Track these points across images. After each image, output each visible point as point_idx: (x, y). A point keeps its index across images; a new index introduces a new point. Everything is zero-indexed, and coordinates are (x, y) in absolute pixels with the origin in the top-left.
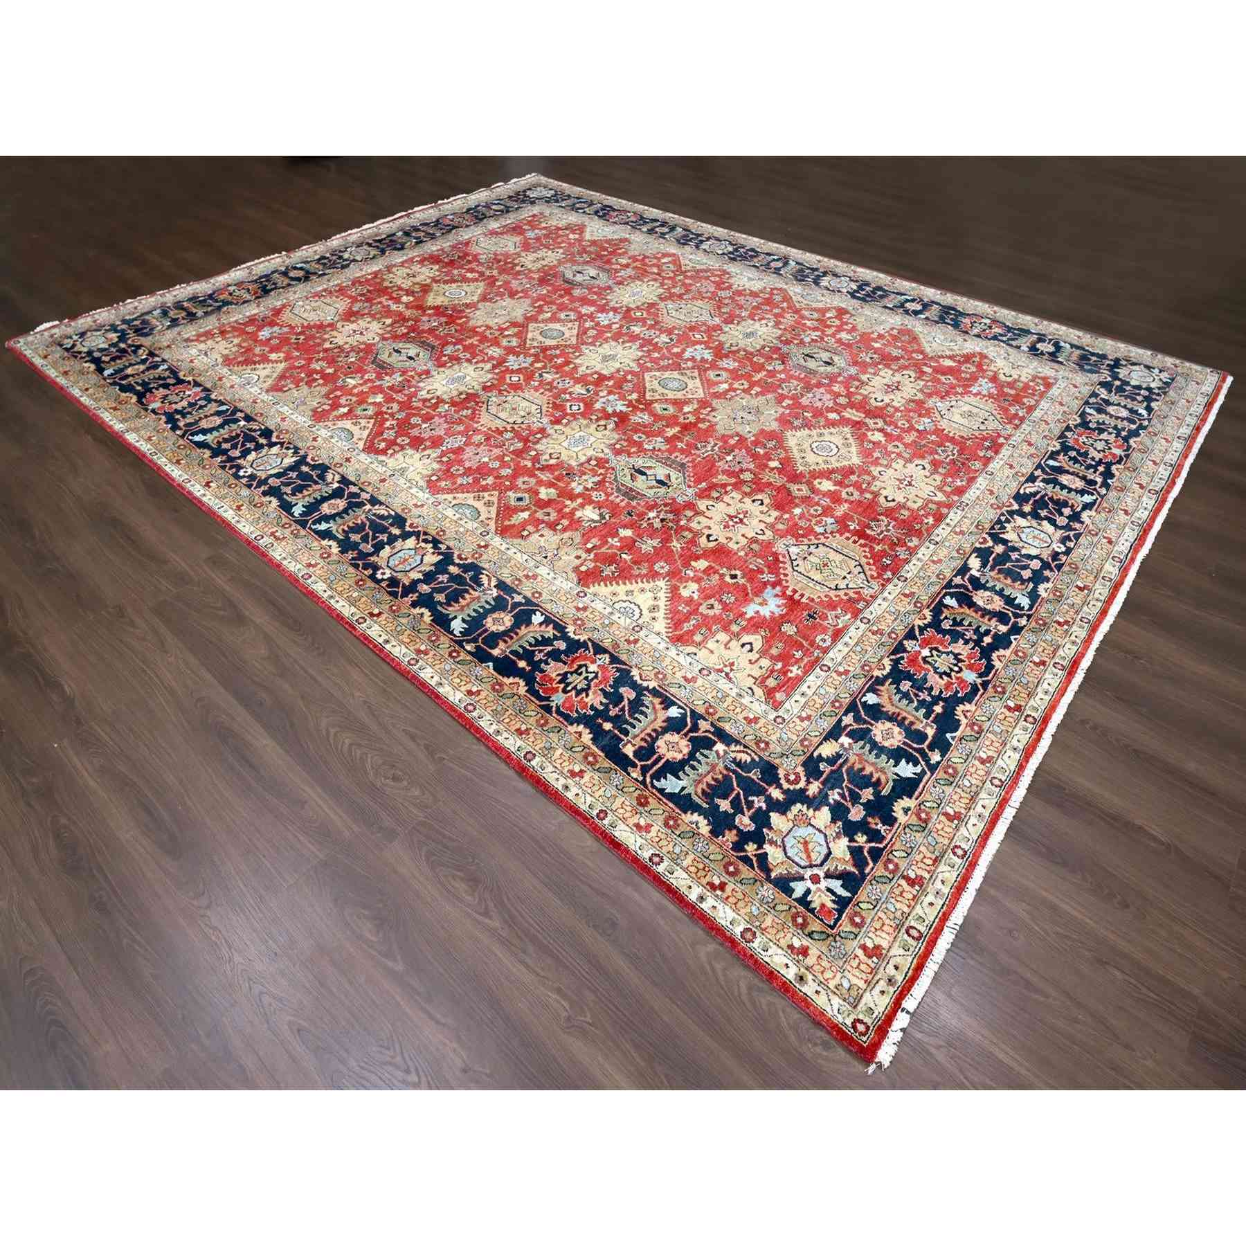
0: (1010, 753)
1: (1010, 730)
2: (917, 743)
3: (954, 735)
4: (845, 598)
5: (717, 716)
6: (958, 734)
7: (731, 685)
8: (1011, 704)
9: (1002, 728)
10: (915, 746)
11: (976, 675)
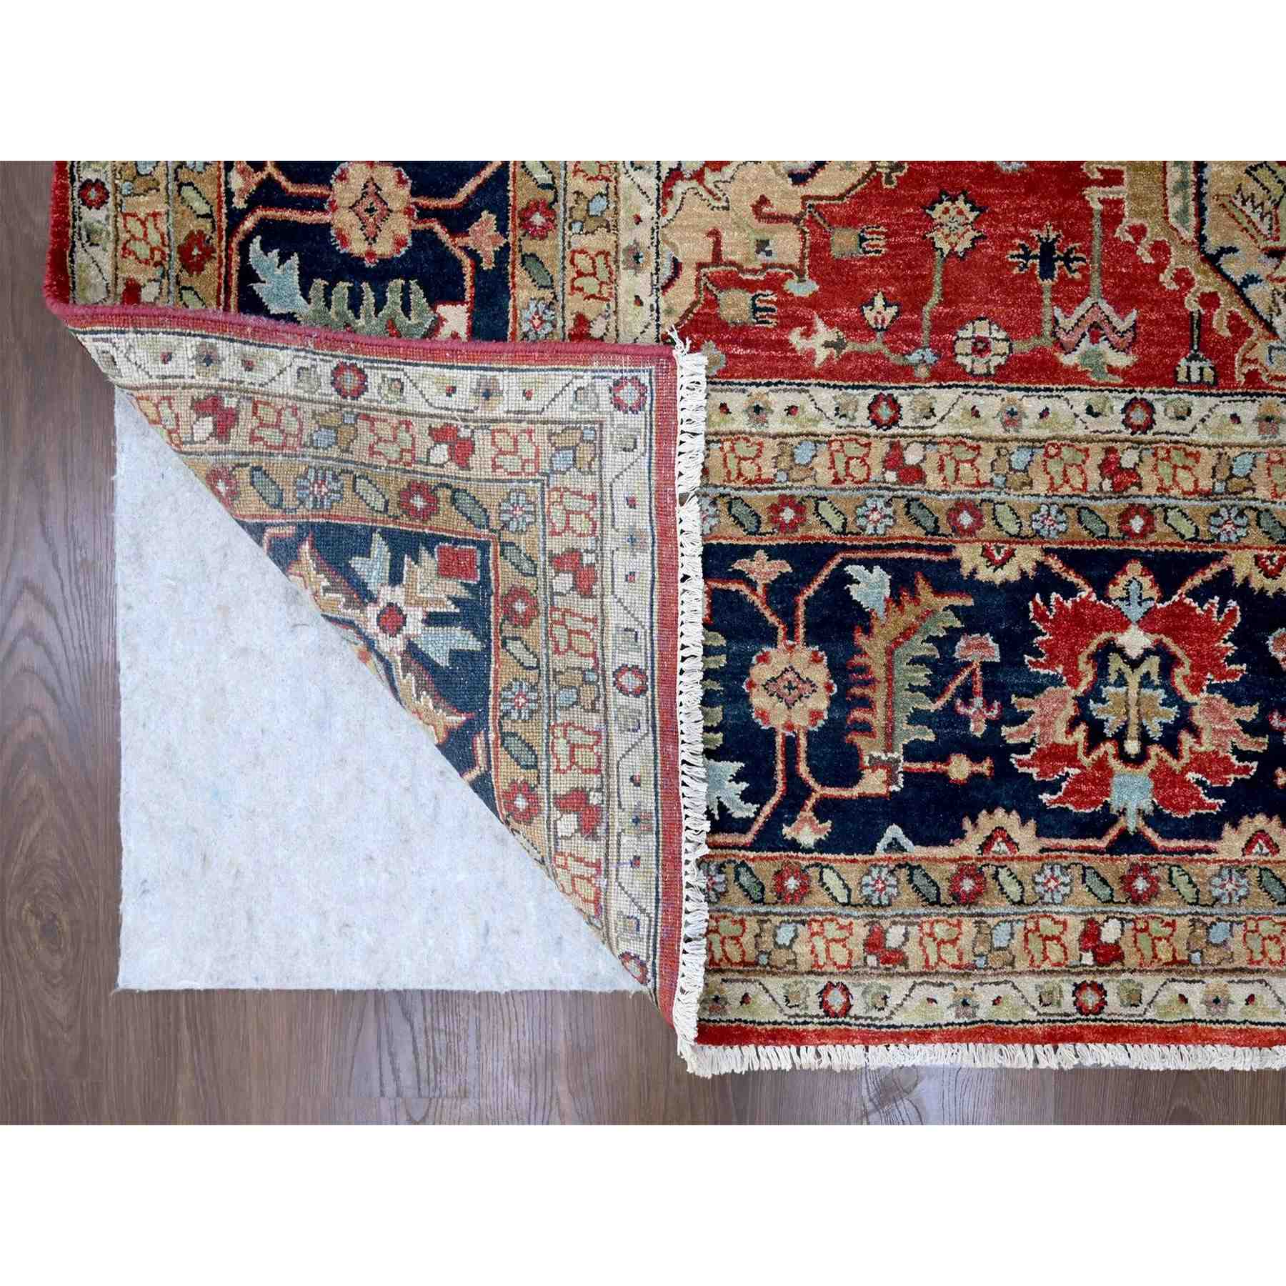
0: (945, 997)
1: (1021, 965)
2: (814, 771)
3: (906, 842)
4: (1192, 304)
5: (530, 246)
6: (915, 851)
7: (648, 211)
8: (1110, 933)
9: (1017, 943)
10: (803, 769)
11: (1148, 807)
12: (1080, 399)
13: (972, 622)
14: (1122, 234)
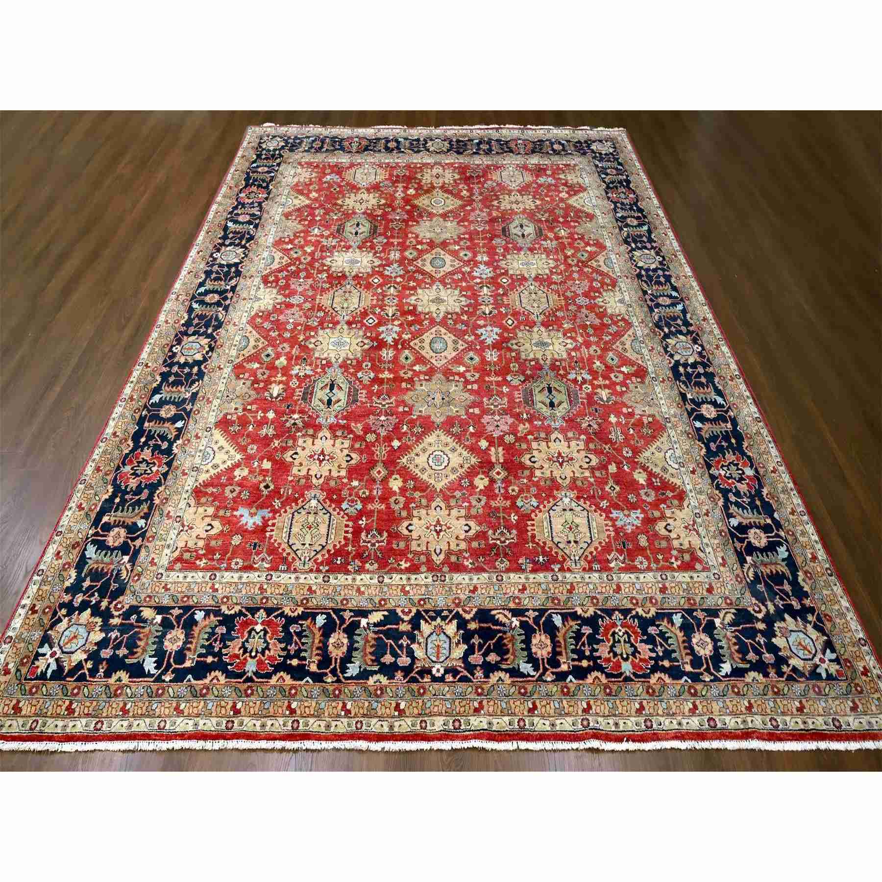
0: (191, 723)
1: (214, 714)
2: (174, 661)
3: (192, 680)
4: (284, 555)
5: (147, 544)
6: (193, 682)
7: (174, 537)
8: (239, 706)
9: (214, 708)
10: (172, 660)
11: (255, 670)
12: (257, 574)
13: (221, 623)
14: (272, 541)
